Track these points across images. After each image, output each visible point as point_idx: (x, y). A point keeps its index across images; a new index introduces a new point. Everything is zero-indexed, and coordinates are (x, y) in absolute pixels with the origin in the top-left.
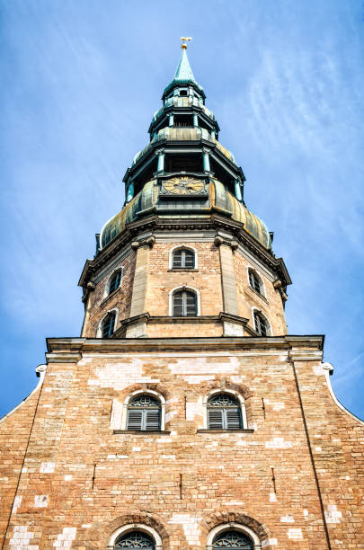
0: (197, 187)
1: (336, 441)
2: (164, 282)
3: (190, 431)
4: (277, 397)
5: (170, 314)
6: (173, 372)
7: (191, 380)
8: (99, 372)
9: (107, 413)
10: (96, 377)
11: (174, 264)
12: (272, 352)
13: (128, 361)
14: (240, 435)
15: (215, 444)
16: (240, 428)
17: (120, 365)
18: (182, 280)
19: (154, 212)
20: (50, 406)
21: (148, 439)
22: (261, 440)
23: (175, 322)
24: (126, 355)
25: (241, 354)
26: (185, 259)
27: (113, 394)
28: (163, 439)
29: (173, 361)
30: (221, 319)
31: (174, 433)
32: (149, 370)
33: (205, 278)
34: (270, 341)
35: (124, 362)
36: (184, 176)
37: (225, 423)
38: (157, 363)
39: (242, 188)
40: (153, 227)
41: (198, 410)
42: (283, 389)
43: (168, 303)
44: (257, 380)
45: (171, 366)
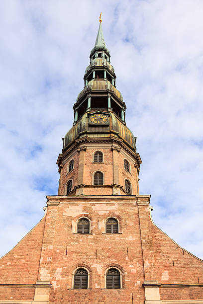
0: (105, 119)
1: (151, 238)
2: (91, 168)
3: (100, 234)
4: (131, 220)
5: (93, 184)
6: (94, 210)
7: (100, 213)
8: (67, 210)
9: (70, 226)
10: (66, 212)
11: (95, 160)
12: (131, 201)
13: (77, 205)
14: (117, 235)
15: (108, 238)
16: (117, 232)
17: (74, 206)
18: (98, 167)
19: (86, 133)
20: (50, 224)
21: (85, 236)
22: (125, 237)
23: (95, 187)
24: (76, 202)
25: (119, 202)
26: (99, 157)
27: (72, 219)
28: (90, 237)
29: (94, 205)
30: (112, 187)
31: (94, 234)
32: (85, 209)
33: (107, 166)
34: (130, 197)
35: (76, 205)
36: (99, 113)
37: (112, 230)
38: (88, 206)
39: (125, 113)
40: (86, 141)
41: (102, 225)
42: (134, 217)
43: (92, 179)
44: (125, 213)
45: (93, 207)
